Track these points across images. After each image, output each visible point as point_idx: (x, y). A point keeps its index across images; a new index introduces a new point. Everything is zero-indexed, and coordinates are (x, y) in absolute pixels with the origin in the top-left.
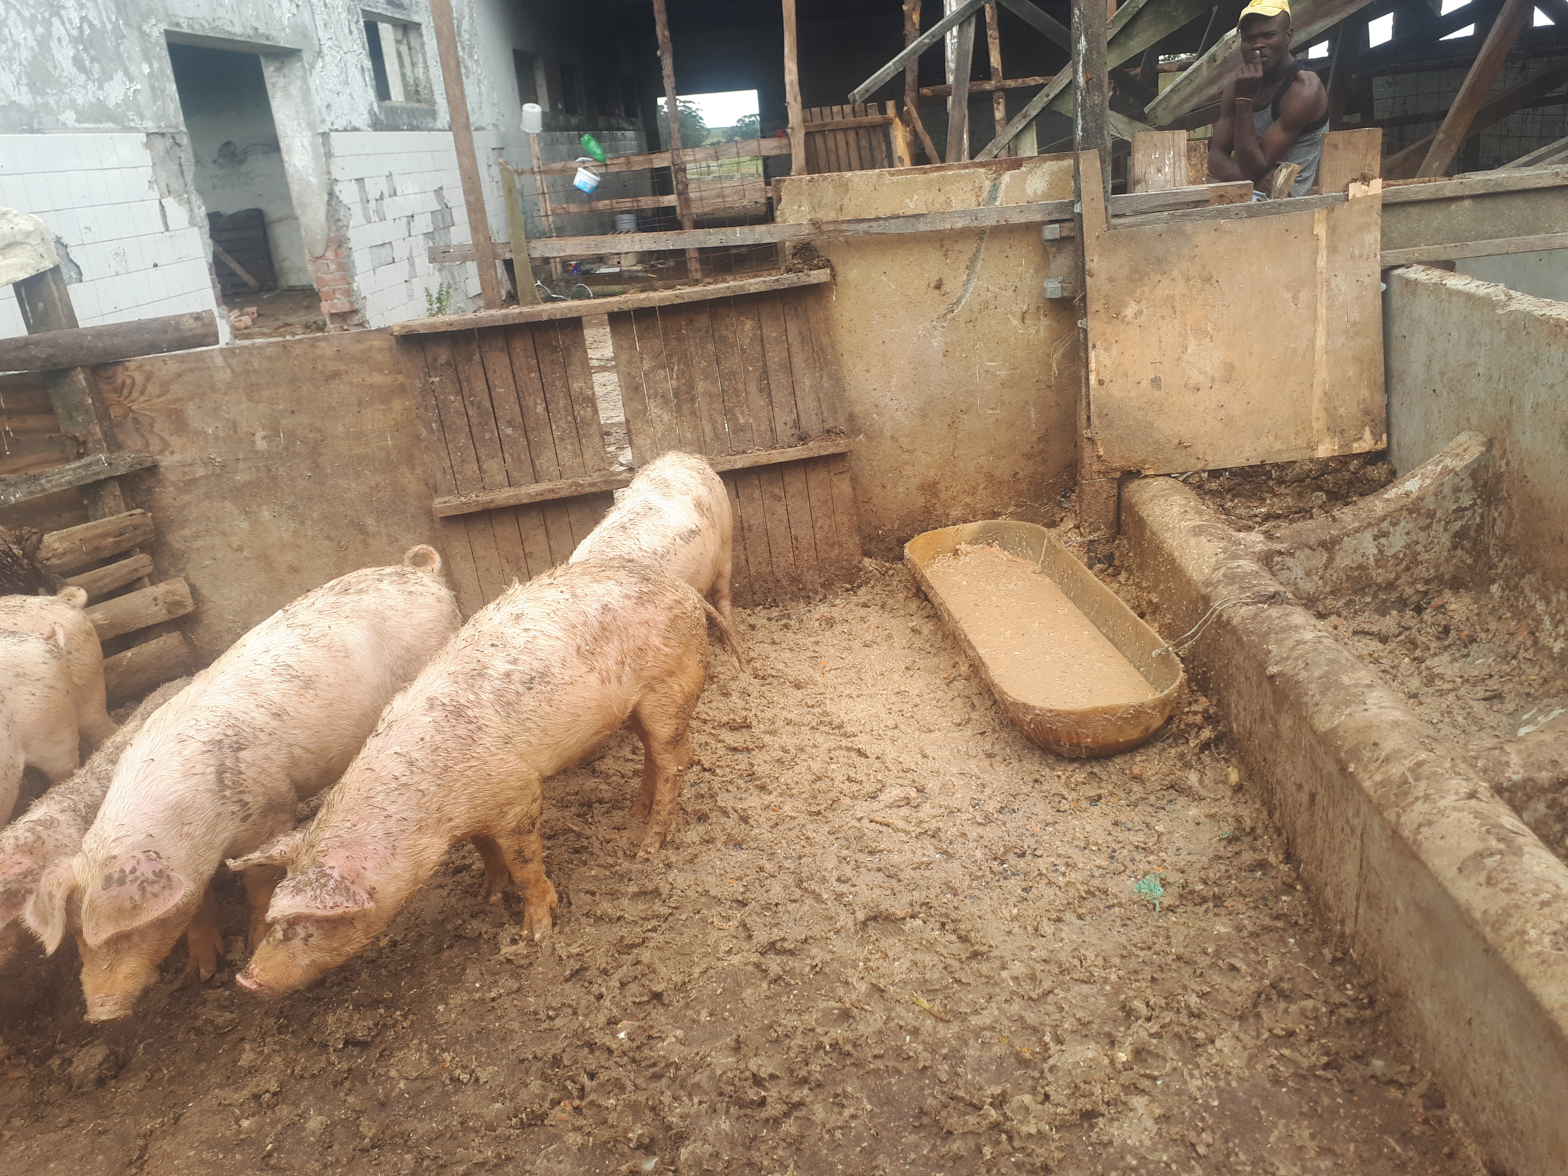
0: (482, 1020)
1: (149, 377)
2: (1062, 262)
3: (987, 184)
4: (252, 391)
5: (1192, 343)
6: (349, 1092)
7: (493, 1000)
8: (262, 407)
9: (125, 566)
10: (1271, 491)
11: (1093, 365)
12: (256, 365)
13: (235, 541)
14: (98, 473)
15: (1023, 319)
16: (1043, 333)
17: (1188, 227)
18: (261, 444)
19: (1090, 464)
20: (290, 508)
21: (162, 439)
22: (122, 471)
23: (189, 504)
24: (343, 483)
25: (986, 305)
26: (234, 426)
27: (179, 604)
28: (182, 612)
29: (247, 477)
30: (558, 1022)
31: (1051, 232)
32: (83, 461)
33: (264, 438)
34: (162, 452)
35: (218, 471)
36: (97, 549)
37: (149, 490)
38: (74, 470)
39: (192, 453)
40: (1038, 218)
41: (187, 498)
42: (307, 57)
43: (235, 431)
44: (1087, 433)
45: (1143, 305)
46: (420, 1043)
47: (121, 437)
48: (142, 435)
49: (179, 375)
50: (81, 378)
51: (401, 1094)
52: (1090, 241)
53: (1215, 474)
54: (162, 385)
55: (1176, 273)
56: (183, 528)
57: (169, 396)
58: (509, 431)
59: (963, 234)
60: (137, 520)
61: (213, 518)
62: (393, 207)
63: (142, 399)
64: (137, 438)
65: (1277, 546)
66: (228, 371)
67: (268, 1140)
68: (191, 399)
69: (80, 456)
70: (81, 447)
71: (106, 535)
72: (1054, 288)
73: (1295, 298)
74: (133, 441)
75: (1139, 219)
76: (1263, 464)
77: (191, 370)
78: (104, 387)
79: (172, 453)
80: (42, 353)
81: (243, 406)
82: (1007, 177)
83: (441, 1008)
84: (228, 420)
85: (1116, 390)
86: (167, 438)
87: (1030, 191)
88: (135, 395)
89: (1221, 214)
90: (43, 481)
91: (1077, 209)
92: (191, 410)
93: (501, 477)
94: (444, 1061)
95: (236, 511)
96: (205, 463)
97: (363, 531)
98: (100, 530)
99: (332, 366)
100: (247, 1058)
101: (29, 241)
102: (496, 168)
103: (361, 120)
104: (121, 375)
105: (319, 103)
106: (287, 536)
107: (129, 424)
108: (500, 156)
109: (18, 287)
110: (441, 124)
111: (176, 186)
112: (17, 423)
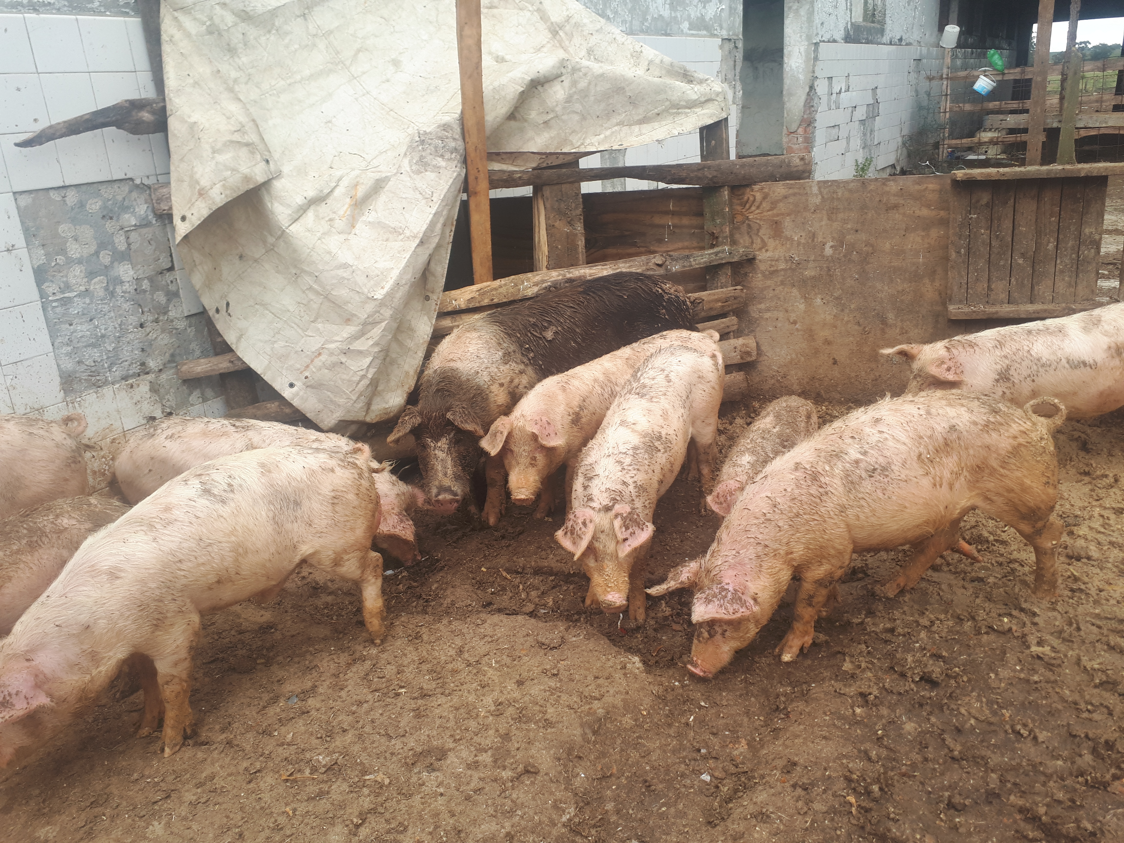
0: (1029, 694)
1: (765, 197)
4: (832, 213)
6: (930, 713)
7: (1036, 682)
8: (836, 225)
9: (723, 323)
12: (840, 194)
13: (793, 317)
14: (722, 259)
18: (828, 251)
20: (837, 298)
21: (763, 240)
22: (736, 259)
23: (769, 287)
24: (879, 285)
26: (814, 236)
27: (748, 353)
28: (749, 359)
29: (813, 274)
30: (1096, 716)
32: (716, 250)
33: (832, 247)
34: (760, 249)
35: (794, 266)
36: (711, 309)
37: (746, 274)
38: (709, 254)
39: (780, 252)
41: (769, 282)
43: (813, 240)
46: (979, 695)
47: (737, 236)
48: (751, 237)
49: (786, 197)
50: (726, 193)
51: (973, 728)
54: (772, 203)
56: (760, 303)
57: (775, 211)
58: (1021, 261)
60: (738, 293)
61: (782, 299)
62: (846, 100)
63: (757, 211)
64: (747, 238)
66: (820, 197)
67: (877, 727)
68: (789, 215)
69: (714, 246)
70: (714, 240)
71: (717, 301)
74: (744, 240)
77: (794, 194)
78: (735, 201)
79: (767, 251)
80: (708, 175)
81: (823, 223)
83: (992, 675)
84: (810, 231)
86: (766, 240)
88: (753, 208)
90: (692, 260)
92: (787, 222)
93: (1004, 296)
94: (1003, 715)
95: (799, 296)
96: (786, 260)
97: (884, 322)
98: (716, 297)
99: (893, 200)
100: (847, 666)
101: (718, 99)
102: (913, 75)
103: (839, 35)
104: (748, 194)
105: (817, 21)
106: (829, 318)
107: (744, 228)
108: (917, 66)
109: (702, 129)
110: (886, 39)
111: (730, 76)
112: (677, 221)
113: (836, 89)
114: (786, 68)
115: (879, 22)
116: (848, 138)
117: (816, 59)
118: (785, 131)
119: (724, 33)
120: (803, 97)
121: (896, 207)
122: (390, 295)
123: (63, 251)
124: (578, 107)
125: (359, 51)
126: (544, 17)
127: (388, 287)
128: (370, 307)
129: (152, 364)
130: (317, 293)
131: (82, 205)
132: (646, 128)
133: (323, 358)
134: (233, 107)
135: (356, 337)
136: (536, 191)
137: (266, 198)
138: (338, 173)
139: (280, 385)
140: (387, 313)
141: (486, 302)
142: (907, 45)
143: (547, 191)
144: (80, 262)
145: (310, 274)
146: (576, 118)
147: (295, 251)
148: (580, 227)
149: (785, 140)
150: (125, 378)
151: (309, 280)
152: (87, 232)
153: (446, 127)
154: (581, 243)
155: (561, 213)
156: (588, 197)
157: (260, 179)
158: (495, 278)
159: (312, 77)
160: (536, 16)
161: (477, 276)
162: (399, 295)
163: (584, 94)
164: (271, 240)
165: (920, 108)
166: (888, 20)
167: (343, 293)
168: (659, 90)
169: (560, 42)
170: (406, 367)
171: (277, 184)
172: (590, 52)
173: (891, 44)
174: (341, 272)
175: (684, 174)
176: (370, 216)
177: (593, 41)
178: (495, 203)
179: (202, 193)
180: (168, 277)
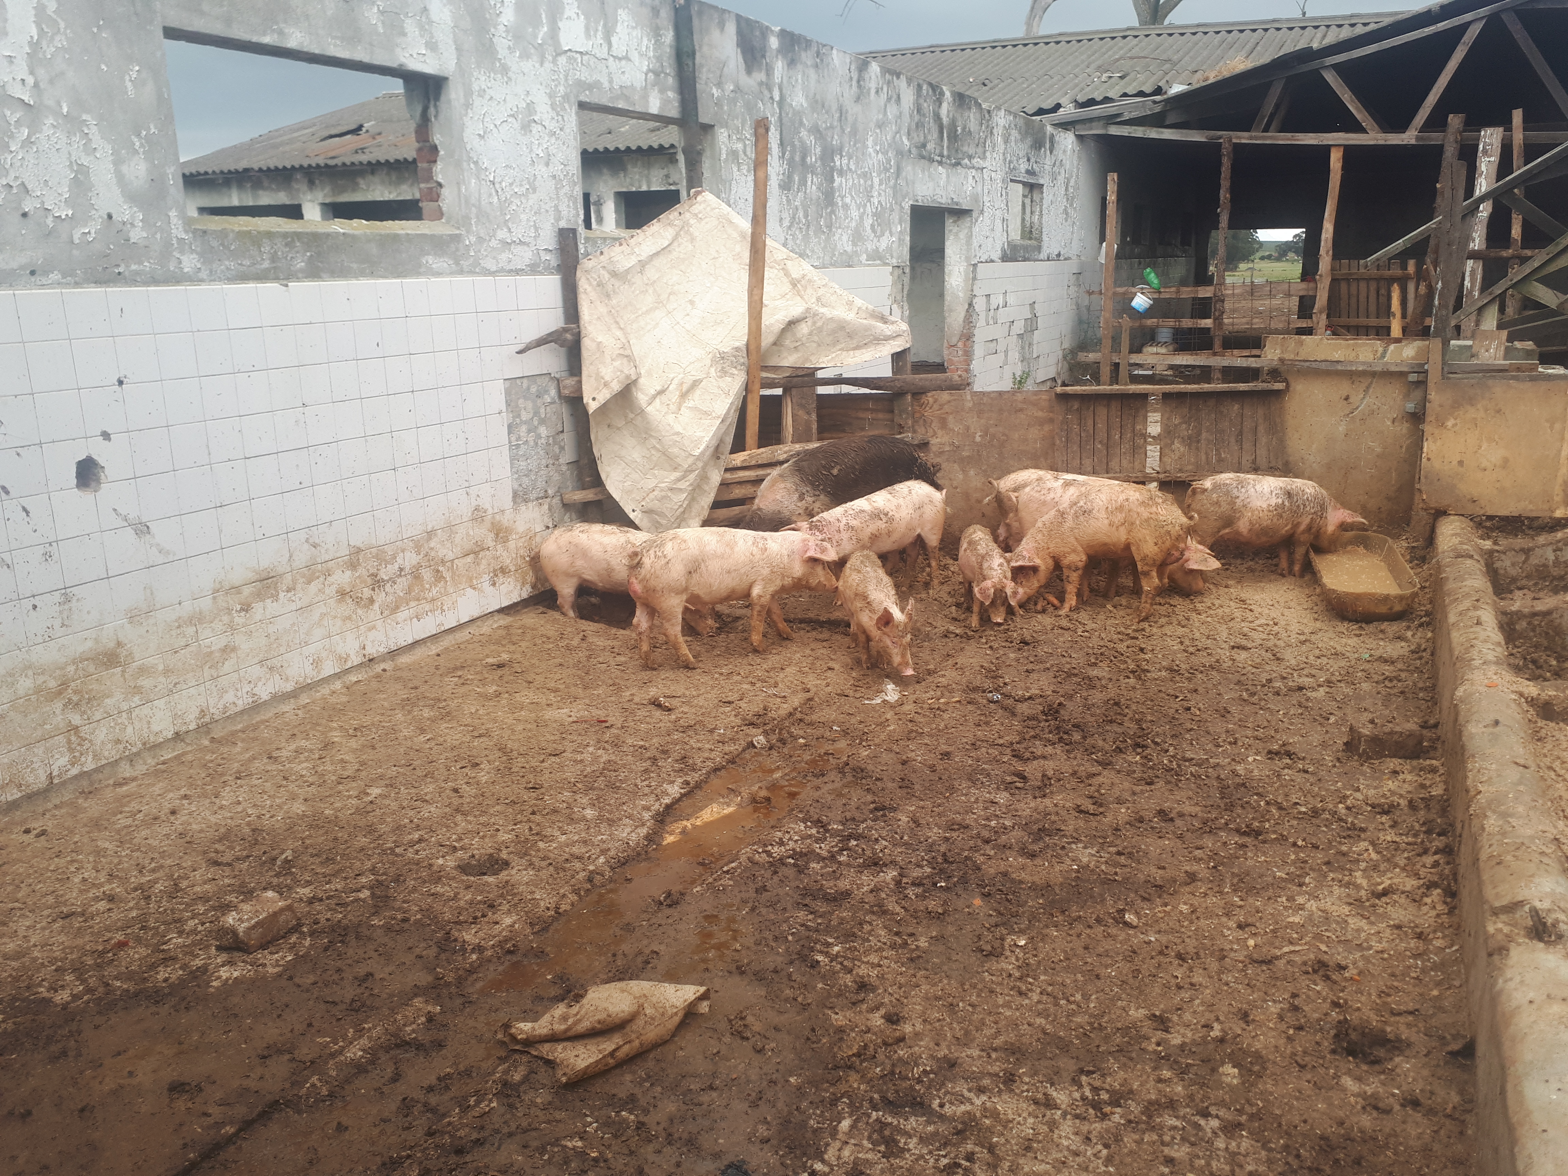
1: (935, 401)
2: (1417, 394)
3: (1381, 349)
4: (980, 413)
5: (1485, 445)
8: (983, 421)
10: (1523, 531)
11: (1425, 450)
12: (985, 401)
13: (955, 483)
15: (1393, 422)
16: (1404, 431)
17: (1490, 382)
18: (978, 439)
19: (1418, 505)
21: (934, 431)
24: (1012, 463)
25: (1372, 412)
26: (968, 428)
29: (968, 454)
31: (1413, 377)
33: (980, 436)
34: (932, 436)
35: (955, 449)
39: (946, 439)
40: (1406, 369)
42: (975, 214)
43: (968, 431)
44: (1417, 486)
45: (1458, 421)
47: (916, 427)
48: (926, 428)
49: (949, 402)
50: (909, 397)
52: (1431, 384)
53: (1490, 518)
54: (940, 405)
55: (1479, 406)
57: (942, 411)
58: (1100, 448)
59: (1363, 374)
62: (1004, 315)
63: (930, 411)
64: (923, 429)
65: (1497, 548)
66: (974, 402)
68: (951, 414)
69: (900, 433)
70: (900, 429)
72: (1410, 406)
73: (1552, 428)
74: (921, 430)
75: (1465, 376)
76: (1520, 516)
77: (957, 400)
78: (915, 403)
79: (937, 437)
80: (898, 384)
81: (974, 420)
82: (1392, 347)
84: (966, 425)
85: (1437, 464)
86: (936, 430)
87: (1405, 355)
88: (928, 408)
89: (1514, 378)
91: (1426, 367)
92: (951, 418)
93: (1090, 469)
96: (950, 444)
101: (904, 335)
102: (1073, 289)
103: (996, 255)
104: (924, 399)
105: (975, 244)
106: (979, 485)
107: (921, 422)
108: (1078, 279)
109: (893, 355)
110: (1043, 256)
111: (899, 298)
112: (874, 415)
113: (993, 306)
114: (947, 285)
115: (1036, 239)
116: (1006, 352)
117: (974, 279)
118: (946, 344)
119: (894, 262)
120: (963, 314)
121: (1021, 410)
122: (703, 453)
123: (519, 416)
124: (816, 338)
125: (670, 294)
126: (787, 274)
127: (702, 448)
128: (690, 461)
129: (550, 492)
130: (658, 450)
131: (528, 388)
132: (857, 352)
133: (655, 493)
134: (619, 333)
135: (679, 480)
136: (784, 391)
137: (634, 389)
138: (672, 376)
139: (628, 510)
140: (700, 464)
141: (753, 463)
142: (1066, 259)
143: (794, 392)
144: (525, 423)
145: (655, 438)
146: (815, 345)
147: (648, 423)
148: (814, 416)
149: (946, 352)
150: (537, 499)
151: (654, 442)
152: (530, 405)
153: (737, 349)
154: (815, 426)
155: (802, 406)
156: (820, 396)
157: (634, 377)
158: (759, 448)
159: (648, 312)
160: (782, 273)
161: (747, 446)
162: (708, 453)
163: (820, 330)
164: (631, 416)
165: (1080, 322)
166: (1045, 238)
167: (675, 450)
168: (867, 328)
169: (798, 292)
170: (703, 503)
171: (642, 381)
172: (818, 299)
173: (1048, 260)
174: (675, 437)
175: (882, 384)
176: (691, 404)
177: (821, 292)
178: (763, 398)
179: (606, 384)
180: (561, 436)
